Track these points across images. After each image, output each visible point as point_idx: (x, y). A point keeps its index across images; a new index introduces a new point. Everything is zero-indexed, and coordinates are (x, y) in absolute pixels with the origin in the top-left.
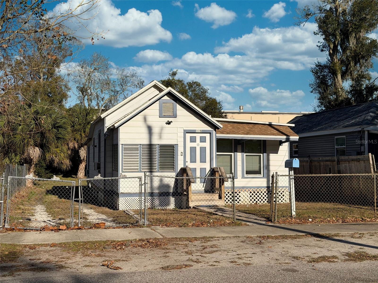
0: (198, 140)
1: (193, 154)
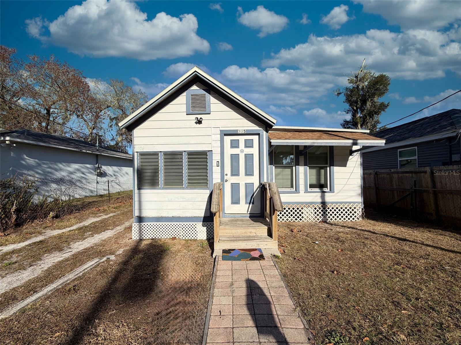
0: (242, 144)
1: (234, 164)
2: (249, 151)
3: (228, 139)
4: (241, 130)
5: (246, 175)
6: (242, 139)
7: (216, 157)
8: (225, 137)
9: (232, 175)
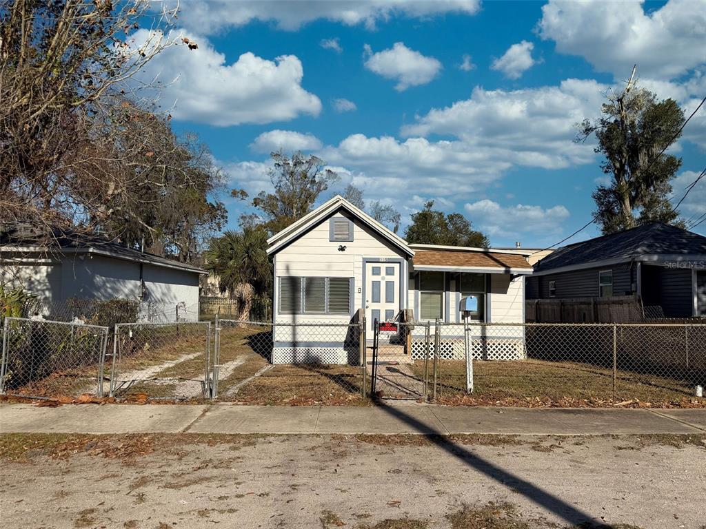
0: (383, 272)
1: (375, 290)
2: (389, 278)
3: (369, 266)
4: (383, 258)
5: (387, 302)
6: (383, 266)
7: (358, 284)
8: (367, 264)
9: (373, 301)
